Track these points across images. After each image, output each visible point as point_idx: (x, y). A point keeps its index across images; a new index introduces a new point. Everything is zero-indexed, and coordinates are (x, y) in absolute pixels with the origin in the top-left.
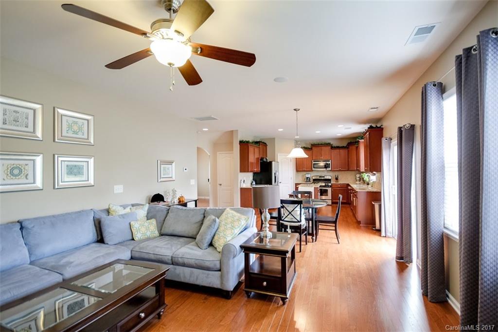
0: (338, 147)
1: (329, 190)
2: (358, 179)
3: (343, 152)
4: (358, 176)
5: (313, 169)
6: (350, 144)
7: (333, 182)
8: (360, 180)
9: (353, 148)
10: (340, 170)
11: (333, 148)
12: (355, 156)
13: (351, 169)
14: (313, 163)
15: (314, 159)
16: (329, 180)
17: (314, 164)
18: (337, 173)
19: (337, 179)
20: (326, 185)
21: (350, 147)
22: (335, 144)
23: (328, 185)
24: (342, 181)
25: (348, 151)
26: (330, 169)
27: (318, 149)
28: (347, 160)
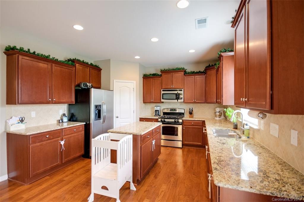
0: (193, 73)
1: (180, 128)
2: (218, 114)
3: (199, 79)
4: (218, 110)
5: (162, 100)
6: (209, 68)
7: (187, 117)
8: (220, 116)
9: (213, 72)
10: (195, 103)
11: (186, 73)
12: (215, 83)
13: (209, 101)
14: (162, 92)
15: (163, 87)
16: (181, 114)
17: (163, 94)
18: (191, 106)
19: (191, 113)
20: (175, 122)
21: (209, 72)
22: (189, 69)
23: (178, 122)
24: (198, 116)
25: (206, 77)
26: (182, 100)
27: (169, 75)
28: (204, 89)
